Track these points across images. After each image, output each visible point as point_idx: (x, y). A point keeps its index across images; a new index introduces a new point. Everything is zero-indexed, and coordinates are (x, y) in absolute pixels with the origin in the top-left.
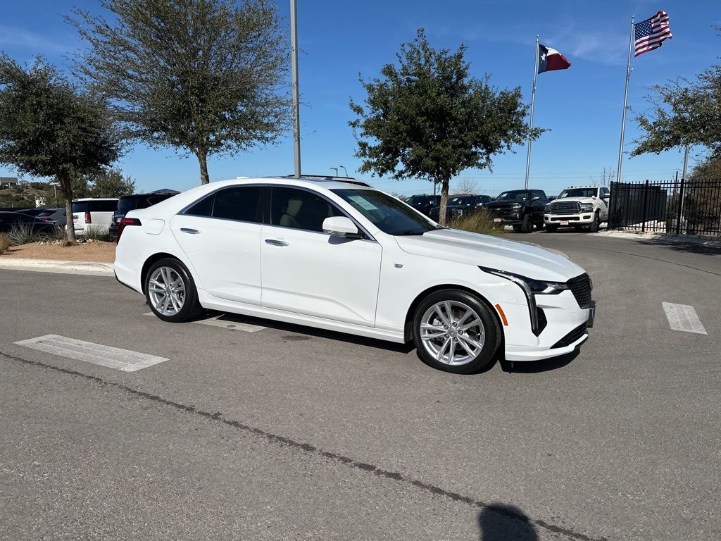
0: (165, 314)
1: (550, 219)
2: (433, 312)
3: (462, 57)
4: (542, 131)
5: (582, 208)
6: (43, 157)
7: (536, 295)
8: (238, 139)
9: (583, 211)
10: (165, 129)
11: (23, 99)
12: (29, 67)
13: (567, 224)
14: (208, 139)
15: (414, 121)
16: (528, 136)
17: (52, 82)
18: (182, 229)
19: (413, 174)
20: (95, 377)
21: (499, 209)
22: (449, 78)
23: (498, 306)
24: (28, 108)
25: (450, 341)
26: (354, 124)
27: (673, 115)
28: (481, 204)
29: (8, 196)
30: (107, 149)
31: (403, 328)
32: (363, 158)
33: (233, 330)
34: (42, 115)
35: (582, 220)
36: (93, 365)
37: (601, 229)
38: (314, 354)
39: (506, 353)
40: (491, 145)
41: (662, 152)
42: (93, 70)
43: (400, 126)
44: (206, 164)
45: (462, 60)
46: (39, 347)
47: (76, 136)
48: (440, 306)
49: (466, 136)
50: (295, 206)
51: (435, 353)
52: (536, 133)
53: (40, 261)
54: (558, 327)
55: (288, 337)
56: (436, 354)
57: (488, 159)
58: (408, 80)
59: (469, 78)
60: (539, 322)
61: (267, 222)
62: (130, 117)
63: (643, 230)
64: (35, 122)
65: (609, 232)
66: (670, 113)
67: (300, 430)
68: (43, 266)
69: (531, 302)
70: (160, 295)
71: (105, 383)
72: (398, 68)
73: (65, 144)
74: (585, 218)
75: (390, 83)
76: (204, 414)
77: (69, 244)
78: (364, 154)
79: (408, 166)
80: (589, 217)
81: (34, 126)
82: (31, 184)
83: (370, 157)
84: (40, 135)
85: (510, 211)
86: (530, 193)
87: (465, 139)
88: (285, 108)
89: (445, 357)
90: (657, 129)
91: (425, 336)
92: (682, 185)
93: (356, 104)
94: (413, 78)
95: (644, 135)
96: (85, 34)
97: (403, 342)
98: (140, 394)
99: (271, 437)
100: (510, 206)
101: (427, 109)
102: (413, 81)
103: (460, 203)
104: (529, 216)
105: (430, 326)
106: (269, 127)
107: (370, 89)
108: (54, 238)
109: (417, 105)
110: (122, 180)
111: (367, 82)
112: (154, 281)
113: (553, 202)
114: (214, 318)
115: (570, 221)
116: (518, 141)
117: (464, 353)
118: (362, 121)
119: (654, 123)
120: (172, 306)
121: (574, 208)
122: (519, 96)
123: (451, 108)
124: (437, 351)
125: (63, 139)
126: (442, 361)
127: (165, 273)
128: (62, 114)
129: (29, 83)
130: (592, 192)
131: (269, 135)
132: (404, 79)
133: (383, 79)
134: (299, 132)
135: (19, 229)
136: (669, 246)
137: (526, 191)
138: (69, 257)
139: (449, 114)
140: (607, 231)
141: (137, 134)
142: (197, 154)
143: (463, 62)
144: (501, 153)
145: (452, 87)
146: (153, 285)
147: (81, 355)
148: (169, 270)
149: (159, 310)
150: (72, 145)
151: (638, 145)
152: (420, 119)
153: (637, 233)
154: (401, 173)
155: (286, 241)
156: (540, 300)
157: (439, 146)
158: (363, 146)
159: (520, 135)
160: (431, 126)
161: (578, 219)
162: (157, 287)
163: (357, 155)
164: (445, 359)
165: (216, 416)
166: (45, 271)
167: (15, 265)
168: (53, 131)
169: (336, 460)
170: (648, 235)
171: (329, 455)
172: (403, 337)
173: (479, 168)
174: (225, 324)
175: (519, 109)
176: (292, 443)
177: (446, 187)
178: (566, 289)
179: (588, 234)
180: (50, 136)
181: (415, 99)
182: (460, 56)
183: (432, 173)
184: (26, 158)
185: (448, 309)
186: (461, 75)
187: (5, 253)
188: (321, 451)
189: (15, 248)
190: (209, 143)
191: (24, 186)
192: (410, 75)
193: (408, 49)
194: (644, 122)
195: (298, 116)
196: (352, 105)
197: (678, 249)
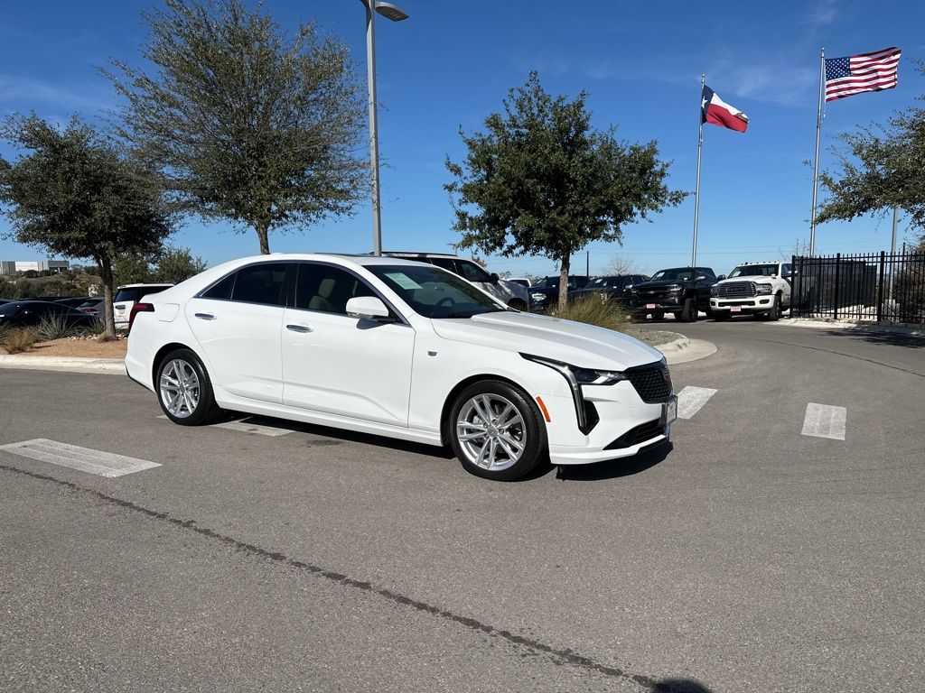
0: (178, 415)
1: (717, 304)
2: (471, 408)
3: (582, 106)
4: (684, 195)
5: (758, 289)
6: (76, 234)
7: (583, 387)
8: (305, 209)
9: (760, 293)
10: (217, 199)
11: (55, 165)
12: (60, 128)
13: (740, 310)
14: (269, 210)
15: (522, 185)
16: (667, 201)
17: (90, 144)
18: (196, 315)
19: (527, 249)
20: (69, 483)
21: (652, 292)
22: (567, 131)
23: (538, 399)
24: (59, 176)
25: (490, 441)
26: (450, 188)
27: (864, 171)
28: (631, 286)
29: (57, 284)
30: (156, 224)
31: (439, 428)
32: (463, 231)
33: (253, 434)
34: (76, 185)
35: (758, 305)
36: (73, 470)
37: (783, 316)
38: (337, 460)
39: (551, 455)
40: (620, 212)
41: (855, 217)
42: (130, 132)
43: (504, 191)
44: (267, 239)
45: (582, 109)
46: (22, 452)
47: (116, 208)
48: (478, 400)
49: (587, 202)
50: (327, 286)
51: (473, 456)
52: (677, 198)
53: (64, 359)
54: (613, 424)
55: (315, 442)
56: (475, 457)
57: (617, 230)
58: (518, 134)
59: (591, 131)
60: (588, 417)
61: (291, 305)
62: (180, 185)
63: (836, 318)
64: (67, 193)
65: (793, 320)
66: (862, 170)
67: (277, 539)
68: (67, 365)
69: (577, 395)
70: (173, 393)
71: (78, 489)
72: (505, 118)
73: (103, 218)
74: (762, 302)
75: (495, 138)
76: (175, 521)
77: (106, 340)
78: (464, 227)
79: (518, 239)
80: (767, 301)
81: (65, 197)
82: (86, 268)
83: (471, 229)
84: (73, 208)
85: (666, 295)
86: (693, 271)
87: (587, 205)
88: (362, 171)
89: (485, 461)
90: (846, 189)
91: (462, 438)
92: (882, 260)
93: (453, 162)
94: (525, 131)
95: (827, 197)
96: (122, 89)
97: (440, 444)
98: (112, 500)
99: (240, 545)
100: (666, 288)
101: (538, 169)
102: (523, 135)
103: (605, 285)
104: (692, 301)
105: (468, 424)
106: (344, 194)
107: (471, 145)
108: (92, 333)
109: (527, 164)
110: (191, 262)
111: (469, 136)
112: (166, 376)
113: (720, 282)
114: (237, 421)
115: (743, 307)
116: (654, 208)
117: (506, 456)
118: (460, 186)
119: (841, 182)
120: (186, 406)
121: (748, 290)
122: (655, 152)
123: (569, 167)
124: (476, 455)
125: (101, 211)
126: (481, 466)
127: (178, 367)
128: (101, 183)
129: (63, 147)
130: (773, 269)
131: (342, 204)
132: (513, 131)
133: (487, 132)
134: (378, 200)
135: (50, 321)
136: (865, 337)
137: (688, 270)
138: (101, 355)
139: (567, 176)
140: (790, 318)
141: (186, 206)
142: (256, 228)
143: (584, 112)
144: (633, 222)
145: (571, 142)
146: (166, 381)
147: (64, 461)
148: (182, 363)
149: (172, 411)
150: (112, 220)
151: (820, 210)
152: (529, 182)
153: (827, 321)
154: (511, 248)
155: (310, 327)
156: (588, 391)
157: (554, 214)
158: (462, 216)
159: (657, 199)
160: (543, 190)
161: (753, 303)
162: (170, 384)
163: (455, 228)
164: (485, 464)
165: (188, 524)
166: (69, 370)
167: (36, 364)
168: (89, 202)
169: (304, 569)
170: (841, 324)
171: (298, 564)
172: (439, 439)
173: (607, 240)
174: (246, 427)
175: (657, 168)
176: (261, 552)
177: (566, 265)
178: (624, 380)
179: (766, 323)
180: (85, 209)
181: (525, 157)
182: (580, 105)
183: (549, 247)
184: (56, 236)
185: (487, 404)
186: (582, 127)
187: (28, 349)
188: (291, 560)
189: (42, 344)
190: (272, 215)
191: (77, 271)
192: (519, 127)
193: (517, 95)
194: (827, 181)
195: (378, 180)
196: (448, 164)
197: (875, 341)
